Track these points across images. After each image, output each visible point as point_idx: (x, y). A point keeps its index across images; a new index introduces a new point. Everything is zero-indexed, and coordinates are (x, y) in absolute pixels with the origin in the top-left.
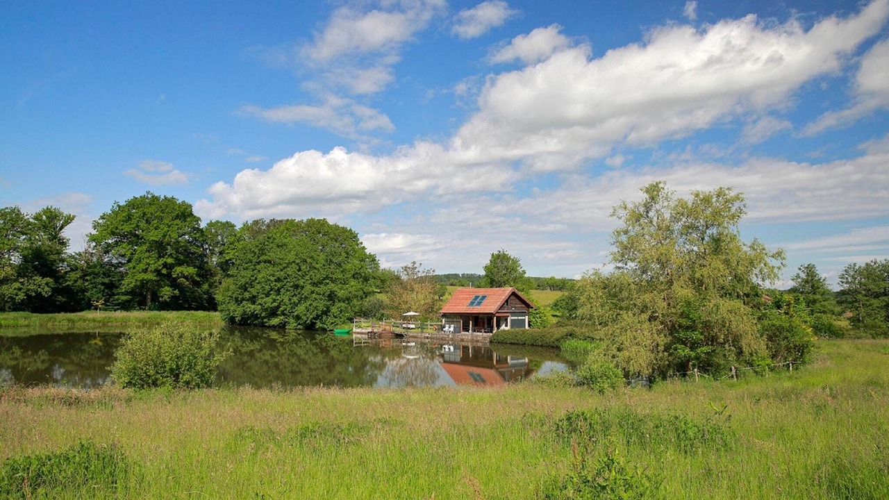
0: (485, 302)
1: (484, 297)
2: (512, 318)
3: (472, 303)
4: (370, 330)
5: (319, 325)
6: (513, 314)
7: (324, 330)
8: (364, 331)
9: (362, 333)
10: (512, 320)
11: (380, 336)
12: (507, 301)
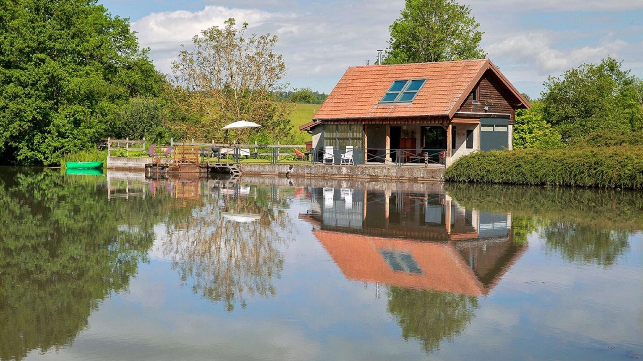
0: (421, 92)
1: (418, 84)
2: (484, 129)
3: (390, 97)
4: (150, 161)
5: (24, 152)
6: (486, 120)
7: (37, 165)
8: (131, 164)
9: (130, 169)
10: (482, 134)
11: (175, 172)
12: (473, 92)
